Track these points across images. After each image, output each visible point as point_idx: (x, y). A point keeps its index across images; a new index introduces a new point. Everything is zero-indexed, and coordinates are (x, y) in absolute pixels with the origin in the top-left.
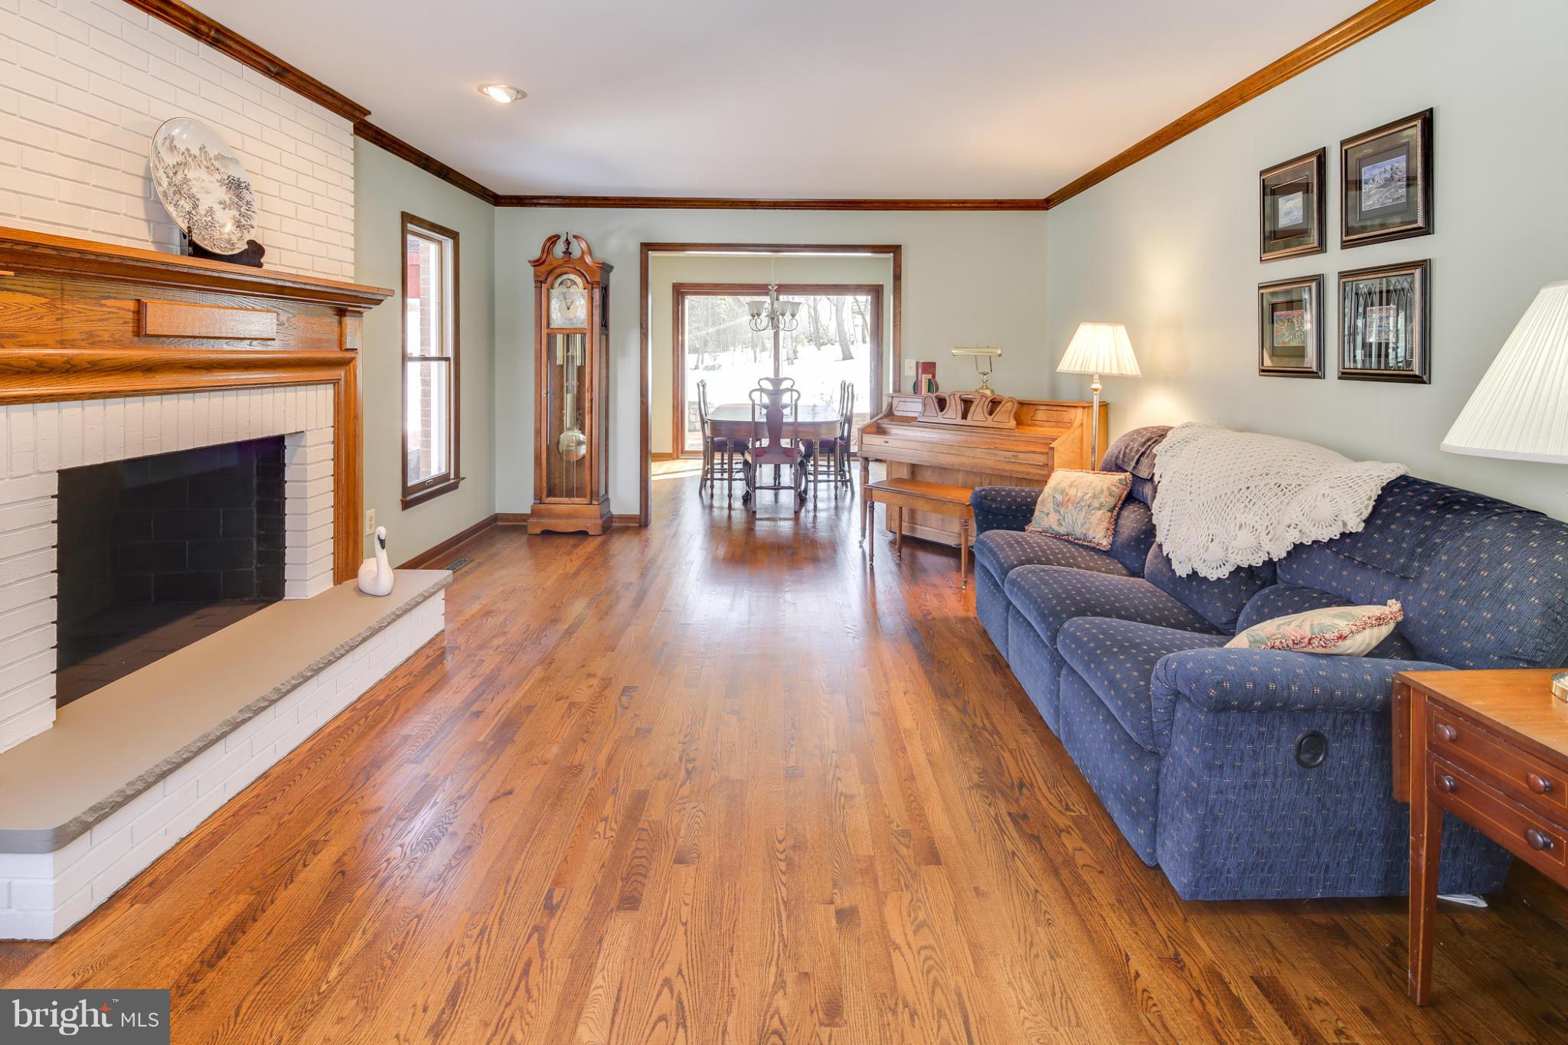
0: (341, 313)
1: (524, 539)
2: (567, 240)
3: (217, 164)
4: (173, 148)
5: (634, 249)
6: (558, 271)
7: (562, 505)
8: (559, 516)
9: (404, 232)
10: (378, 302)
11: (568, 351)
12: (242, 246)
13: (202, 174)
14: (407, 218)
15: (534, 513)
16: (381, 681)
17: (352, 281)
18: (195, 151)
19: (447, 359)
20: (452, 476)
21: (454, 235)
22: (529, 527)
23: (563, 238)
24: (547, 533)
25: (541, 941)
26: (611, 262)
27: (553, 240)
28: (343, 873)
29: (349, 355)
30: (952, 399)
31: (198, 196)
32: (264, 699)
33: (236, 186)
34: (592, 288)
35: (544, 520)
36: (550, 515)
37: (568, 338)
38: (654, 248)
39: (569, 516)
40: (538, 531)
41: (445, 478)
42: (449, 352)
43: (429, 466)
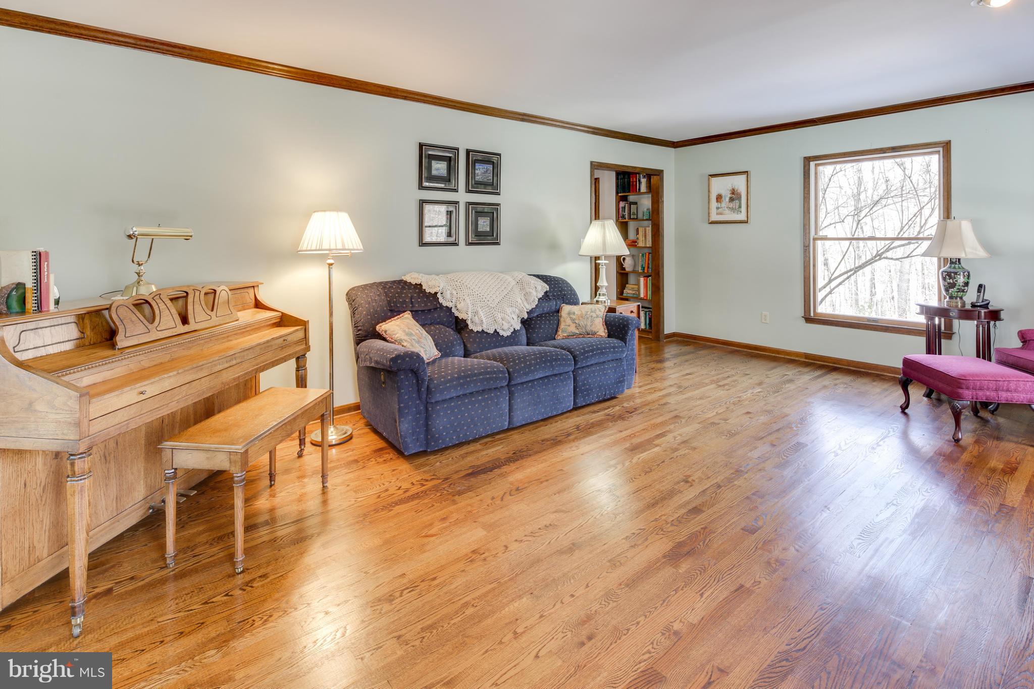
30: (159, 301)
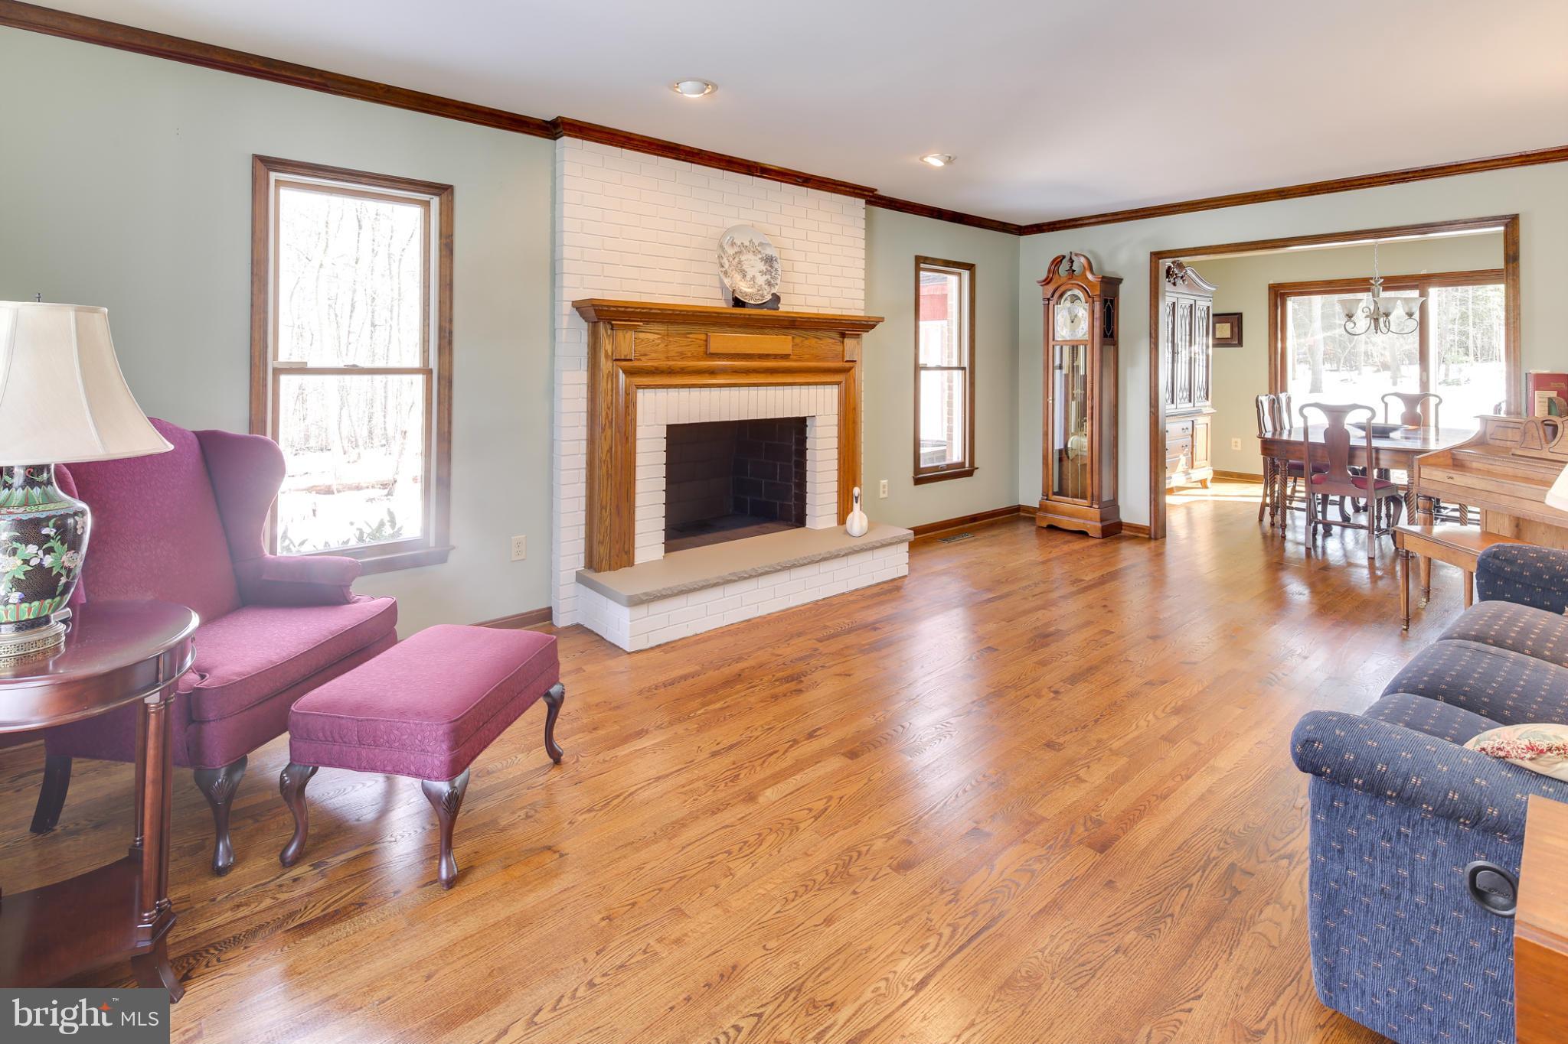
0: (843, 335)
1: (1034, 528)
2: (1071, 258)
3: (759, 249)
4: (733, 244)
5: (1145, 259)
6: (1062, 289)
7: (1067, 504)
8: (1063, 514)
9: (918, 270)
10: (873, 326)
11: (1073, 362)
12: (768, 297)
13: (750, 256)
14: (920, 260)
15: (1043, 508)
16: (843, 594)
17: (862, 314)
18: (747, 243)
19: (964, 369)
20: (967, 465)
21: (970, 267)
22: (1037, 521)
23: (1067, 258)
24: (1052, 528)
25: (791, 746)
26: (1121, 275)
27: (1057, 261)
28: (740, 675)
29: (848, 365)
31: (747, 270)
32: (746, 572)
33: (769, 260)
34: (1093, 302)
35: (1050, 516)
36: (1055, 511)
37: (1074, 349)
38: (1164, 256)
39: (1071, 515)
40: (1045, 524)
41: (962, 464)
42: (966, 363)
43: (952, 456)
